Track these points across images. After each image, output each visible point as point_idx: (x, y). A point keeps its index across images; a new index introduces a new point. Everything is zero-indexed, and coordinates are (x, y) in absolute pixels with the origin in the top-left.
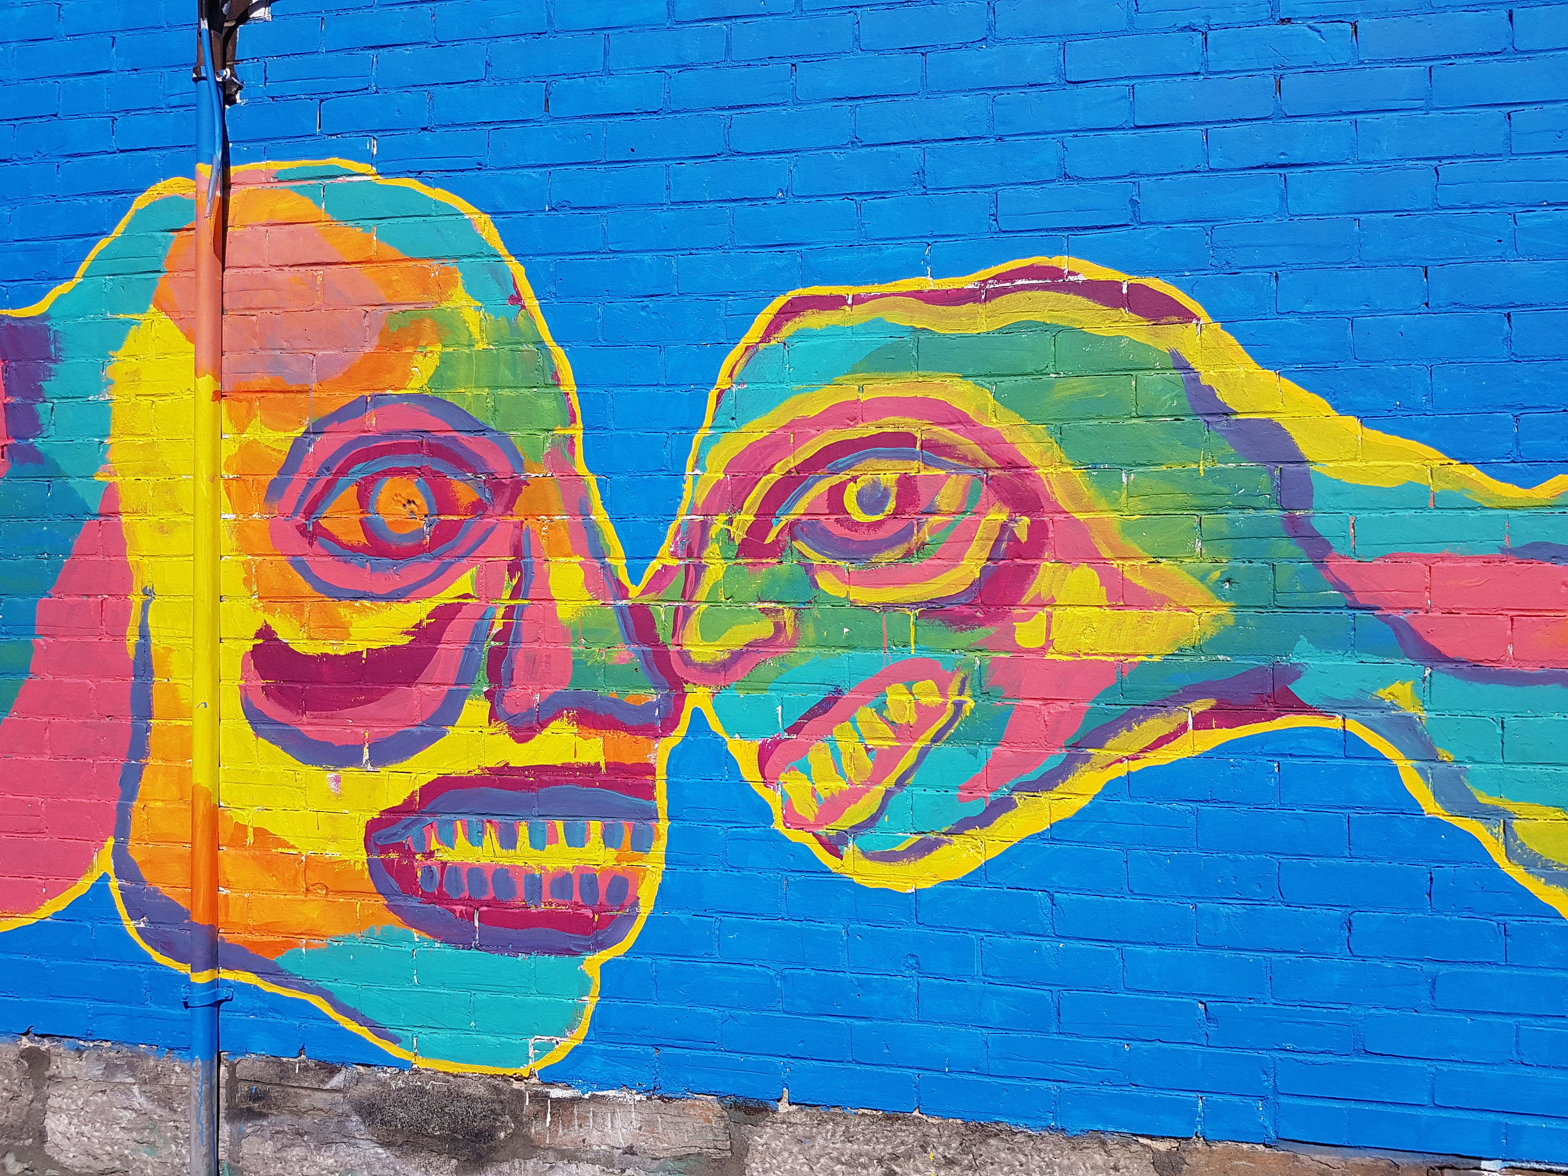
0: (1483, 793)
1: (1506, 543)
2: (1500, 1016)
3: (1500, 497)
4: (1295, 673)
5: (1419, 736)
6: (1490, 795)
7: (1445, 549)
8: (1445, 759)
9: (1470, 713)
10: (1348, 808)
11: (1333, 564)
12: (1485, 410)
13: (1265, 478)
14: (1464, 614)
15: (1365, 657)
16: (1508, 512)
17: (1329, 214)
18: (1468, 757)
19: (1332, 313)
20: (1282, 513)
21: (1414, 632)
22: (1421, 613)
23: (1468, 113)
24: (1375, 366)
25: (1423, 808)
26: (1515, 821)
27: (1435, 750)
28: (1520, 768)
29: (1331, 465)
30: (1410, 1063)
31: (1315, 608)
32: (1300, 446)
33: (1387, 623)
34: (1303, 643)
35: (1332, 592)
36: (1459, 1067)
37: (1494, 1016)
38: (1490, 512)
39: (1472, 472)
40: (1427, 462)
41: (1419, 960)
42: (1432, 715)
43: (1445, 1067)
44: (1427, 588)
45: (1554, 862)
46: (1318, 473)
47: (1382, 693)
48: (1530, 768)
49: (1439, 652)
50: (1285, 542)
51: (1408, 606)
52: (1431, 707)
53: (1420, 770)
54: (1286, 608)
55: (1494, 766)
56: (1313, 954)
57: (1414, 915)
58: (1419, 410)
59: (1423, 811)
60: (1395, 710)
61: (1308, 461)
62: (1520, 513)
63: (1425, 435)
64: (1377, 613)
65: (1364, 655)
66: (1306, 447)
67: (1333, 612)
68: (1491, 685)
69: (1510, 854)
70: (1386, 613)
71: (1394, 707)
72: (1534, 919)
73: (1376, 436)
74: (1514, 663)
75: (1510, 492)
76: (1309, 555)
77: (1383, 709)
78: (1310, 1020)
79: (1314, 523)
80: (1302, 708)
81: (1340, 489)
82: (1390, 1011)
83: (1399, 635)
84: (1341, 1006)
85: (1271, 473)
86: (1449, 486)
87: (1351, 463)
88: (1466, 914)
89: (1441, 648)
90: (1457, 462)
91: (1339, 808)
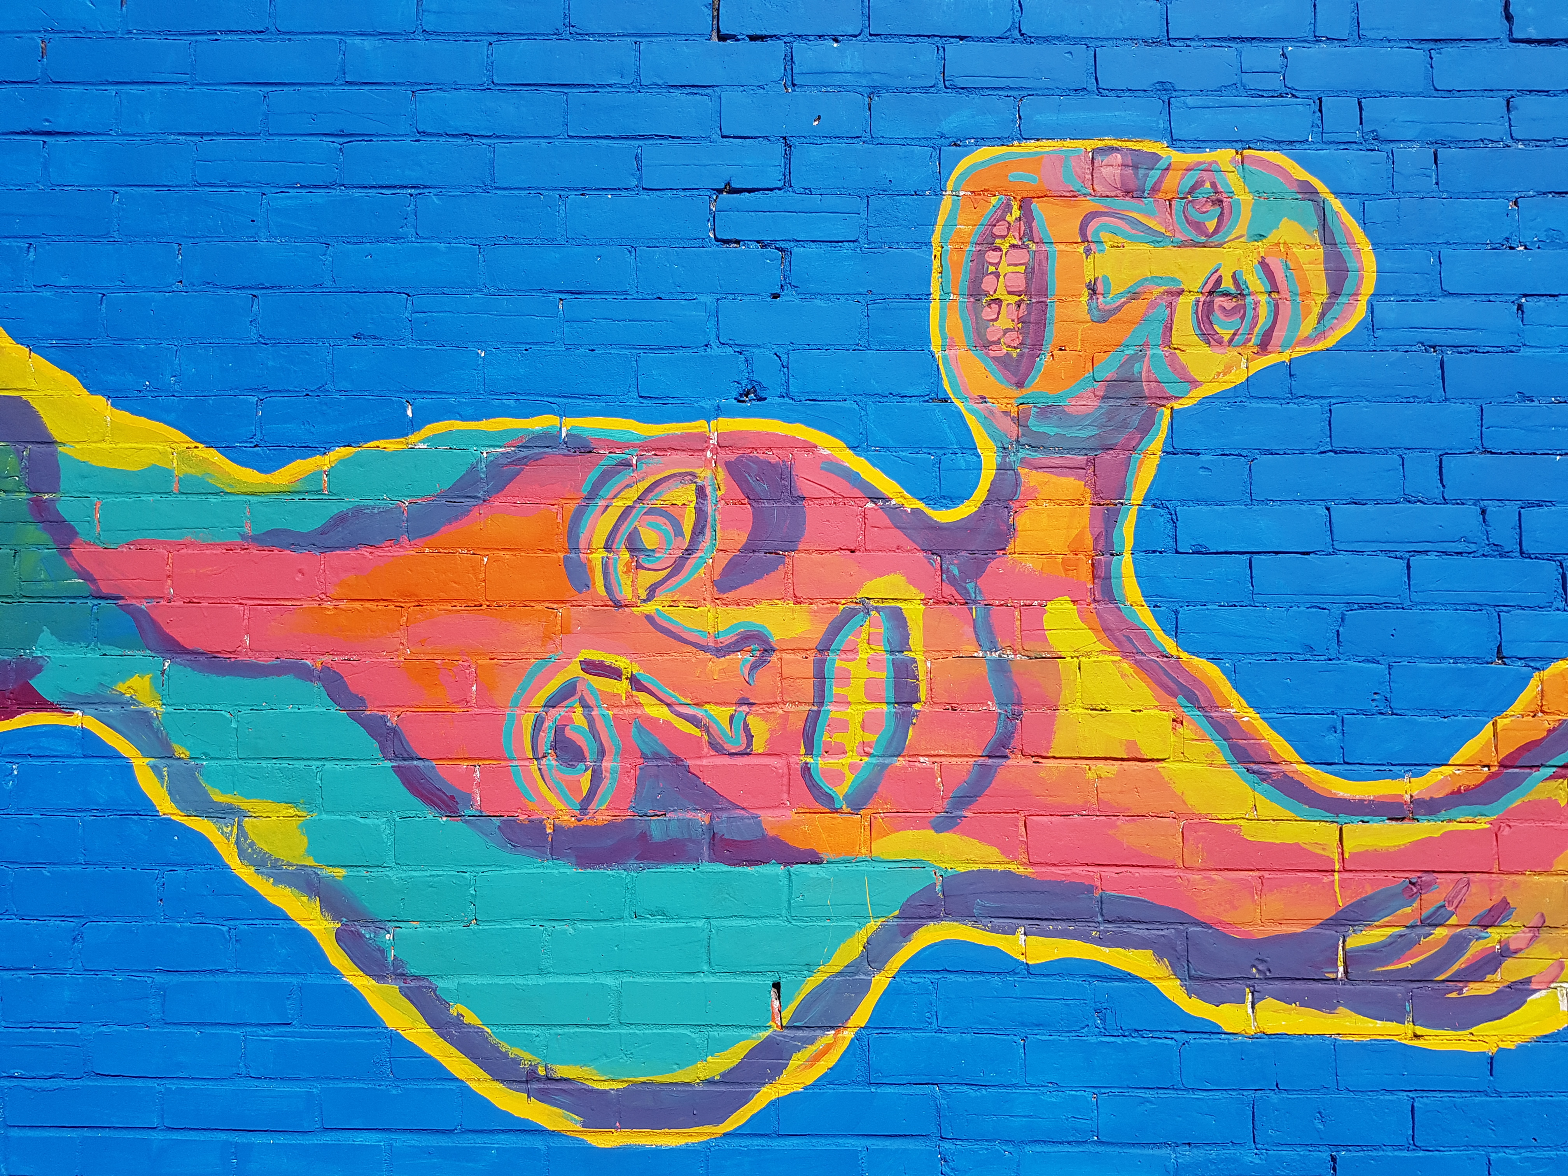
0: (217, 790)
1: (247, 530)
2: (230, 1027)
3: (239, 481)
4: (35, 667)
5: (156, 733)
6: (224, 792)
7: (188, 536)
8: (182, 756)
9: (208, 707)
10: (84, 811)
11: (76, 551)
12: (231, 393)
13: (12, 459)
14: (204, 604)
15: (108, 649)
16: (250, 498)
17: (90, 186)
18: (204, 754)
19: (88, 288)
20: (30, 496)
21: (153, 622)
22: (163, 602)
23: (231, 90)
24: (127, 344)
25: (158, 808)
26: (246, 819)
27: (171, 746)
28: (253, 764)
29: (78, 446)
30: (139, 1083)
31: (60, 597)
32: (49, 426)
33: (128, 613)
34: (46, 636)
35: (77, 581)
36: (187, 1085)
37: (224, 1027)
38: (232, 498)
39: (214, 456)
40: (174, 445)
41: (152, 972)
42: (170, 709)
43: (173, 1086)
44: (169, 576)
45: (283, 861)
46: (66, 455)
47: (121, 687)
48: (264, 764)
49: (178, 643)
50: (31, 527)
51: (150, 595)
52: (170, 702)
53: (154, 768)
54: (32, 597)
55: (229, 762)
56: (45, 970)
57: (145, 923)
58: (167, 390)
59: (158, 811)
60: (134, 705)
61: (56, 442)
62: (260, 499)
63: (172, 417)
64: (121, 602)
65: (107, 647)
66: (55, 427)
67: (78, 602)
68: (227, 677)
69: (242, 854)
70: (129, 602)
71: (133, 701)
72: (264, 922)
73: (124, 417)
74: (250, 653)
75: (250, 477)
76: (55, 541)
77: (124, 704)
78: (38, 1043)
79: (59, 507)
80: (43, 705)
81: (87, 472)
82: (120, 1028)
83: (139, 626)
84: (73, 1025)
85: (19, 453)
86: (192, 471)
87: (99, 445)
88: (198, 919)
89: (180, 640)
90: (203, 446)
91: (76, 811)
